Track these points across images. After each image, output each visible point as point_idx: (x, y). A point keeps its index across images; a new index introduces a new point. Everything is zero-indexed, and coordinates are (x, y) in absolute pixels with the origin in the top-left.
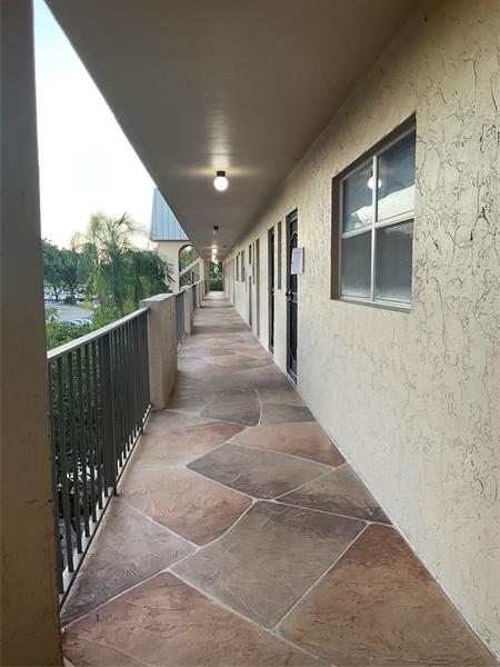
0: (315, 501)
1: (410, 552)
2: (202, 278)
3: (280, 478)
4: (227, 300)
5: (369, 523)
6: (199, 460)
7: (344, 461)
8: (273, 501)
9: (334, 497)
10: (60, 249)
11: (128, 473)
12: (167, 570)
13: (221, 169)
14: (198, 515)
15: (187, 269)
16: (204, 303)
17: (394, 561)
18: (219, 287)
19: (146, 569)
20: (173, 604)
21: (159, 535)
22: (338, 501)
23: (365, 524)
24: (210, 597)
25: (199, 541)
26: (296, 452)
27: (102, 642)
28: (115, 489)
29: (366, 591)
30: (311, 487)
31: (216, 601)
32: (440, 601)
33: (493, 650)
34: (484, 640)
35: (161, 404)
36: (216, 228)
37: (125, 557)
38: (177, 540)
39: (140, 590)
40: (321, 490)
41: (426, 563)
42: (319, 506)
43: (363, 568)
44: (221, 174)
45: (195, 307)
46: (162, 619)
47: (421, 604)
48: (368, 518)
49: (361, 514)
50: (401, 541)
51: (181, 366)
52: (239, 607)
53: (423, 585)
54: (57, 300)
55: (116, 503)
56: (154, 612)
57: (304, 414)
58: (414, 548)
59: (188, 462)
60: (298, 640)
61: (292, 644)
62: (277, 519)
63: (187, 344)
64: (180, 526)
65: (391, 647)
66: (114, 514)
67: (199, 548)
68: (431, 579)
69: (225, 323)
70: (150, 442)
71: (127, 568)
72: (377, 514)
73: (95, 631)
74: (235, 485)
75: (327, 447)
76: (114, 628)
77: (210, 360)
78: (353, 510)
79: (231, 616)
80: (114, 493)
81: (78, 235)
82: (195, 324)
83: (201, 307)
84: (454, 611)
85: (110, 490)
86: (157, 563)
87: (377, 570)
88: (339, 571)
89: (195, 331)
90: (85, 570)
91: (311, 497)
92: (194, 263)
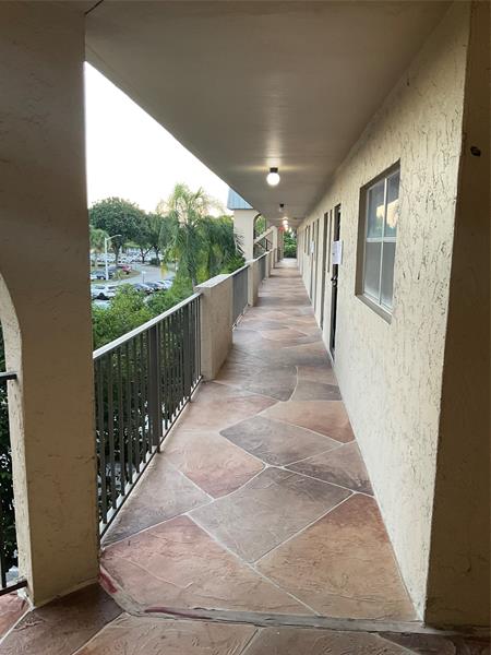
0: (316, 471)
1: (379, 519)
2: (275, 246)
3: (294, 448)
4: (297, 269)
5: (355, 492)
6: (231, 429)
7: (354, 438)
8: (283, 468)
9: (334, 469)
10: (147, 213)
11: (173, 435)
12: (186, 514)
13: (273, 166)
14: (220, 473)
15: (261, 236)
16: (274, 272)
17: (364, 524)
18: (292, 254)
19: (170, 512)
20: (184, 539)
21: (186, 487)
22: (335, 473)
23: (351, 493)
24: (213, 537)
25: (214, 494)
26: (315, 428)
27: (130, 559)
28: (159, 448)
29: (332, 544)
30: (317, 459)
31: (217, 540)
32: (389, 558)
33: (412, 597)
34: (409, 588)
35: (210, 376)
36: (282, 206)
37: (157, 501)
38: (198, 492)
39: (163, 527)
40: (325, 462)
41: (388, 528)
42: (318, 475)
43: (337, 527)
44: (274, 170)
45: (263, 276)
46: (174, 549)
47: (372, 558)
48: (356, 488)
49: (351, 484)
50: (377, 509)
51: (236, 339)
52: (233, 546)
53: (380, 545)
54: (143, 262)
55: (158, 459)
56: (170, 543)
57: (333, 392)
58: (384, 515)
59: (221, 430)
60: (268, 574)
61: (263, 576)
62: (281, 482)
63: (248, 317)
64: (203, 481)
65: (335, 586)
66: (156, 468)
67: (213, 500)
68: (388, 541)
69: (288, 295)
70: (195, 409)
71: (157, 509)
72: (365, 486)
73: (127, 551)
74: (255, 452)
75: (343, 425)
76: (138, 551)
77: (264, 334)
78: (345, 480)
79: (225, 551)
80: (158, 451)
81: (162, 202)
82: (260, 295)
83: (271, 276)
84: (396, 567)
85: (154, 448)
86: (180, 508)
87: (348, 530)
88: (316, 528)
89: (258, 302)
90: (126, 508)
91: (314, 467)
92: (269, 231)
